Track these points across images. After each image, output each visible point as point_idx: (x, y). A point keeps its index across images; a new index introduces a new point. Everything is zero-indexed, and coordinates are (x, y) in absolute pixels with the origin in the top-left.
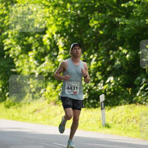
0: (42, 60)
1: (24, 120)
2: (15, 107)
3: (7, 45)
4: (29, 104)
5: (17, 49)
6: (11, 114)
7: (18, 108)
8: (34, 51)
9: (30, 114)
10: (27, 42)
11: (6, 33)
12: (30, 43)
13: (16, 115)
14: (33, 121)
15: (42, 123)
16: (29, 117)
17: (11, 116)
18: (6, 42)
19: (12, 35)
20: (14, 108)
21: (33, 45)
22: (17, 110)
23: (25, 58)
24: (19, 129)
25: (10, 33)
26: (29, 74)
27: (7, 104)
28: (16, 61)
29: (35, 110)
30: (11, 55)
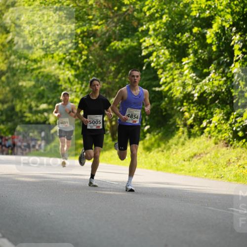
0: (205, 70)
1: (176, 170)
2: (160, 149)
3: (147, 48)
4: (183, 144)
5: (164, 54)
6: (153, 161)
7: (165, 151)
8: (191, 56)
9: (184, 160)
10: (180, 42)
11: (144, 27)
12: (185, 42)
13: (163, 162)
14: (190, 172)
15: (206, 176)
16: (183, 166)
17: (155, 164)
18: (145, 41)
19: (154, 30)
20: (158, 152)
21: (190, 46)
22: (164, 155)
23: (176, 69)
24: (168, 184)
25: (151, 27)
26: (182, 95)
27: (147, 144)
28: (161, 74)
29: (193, 155)
30: (153, 65)
